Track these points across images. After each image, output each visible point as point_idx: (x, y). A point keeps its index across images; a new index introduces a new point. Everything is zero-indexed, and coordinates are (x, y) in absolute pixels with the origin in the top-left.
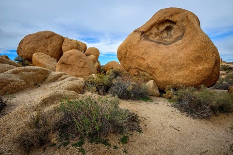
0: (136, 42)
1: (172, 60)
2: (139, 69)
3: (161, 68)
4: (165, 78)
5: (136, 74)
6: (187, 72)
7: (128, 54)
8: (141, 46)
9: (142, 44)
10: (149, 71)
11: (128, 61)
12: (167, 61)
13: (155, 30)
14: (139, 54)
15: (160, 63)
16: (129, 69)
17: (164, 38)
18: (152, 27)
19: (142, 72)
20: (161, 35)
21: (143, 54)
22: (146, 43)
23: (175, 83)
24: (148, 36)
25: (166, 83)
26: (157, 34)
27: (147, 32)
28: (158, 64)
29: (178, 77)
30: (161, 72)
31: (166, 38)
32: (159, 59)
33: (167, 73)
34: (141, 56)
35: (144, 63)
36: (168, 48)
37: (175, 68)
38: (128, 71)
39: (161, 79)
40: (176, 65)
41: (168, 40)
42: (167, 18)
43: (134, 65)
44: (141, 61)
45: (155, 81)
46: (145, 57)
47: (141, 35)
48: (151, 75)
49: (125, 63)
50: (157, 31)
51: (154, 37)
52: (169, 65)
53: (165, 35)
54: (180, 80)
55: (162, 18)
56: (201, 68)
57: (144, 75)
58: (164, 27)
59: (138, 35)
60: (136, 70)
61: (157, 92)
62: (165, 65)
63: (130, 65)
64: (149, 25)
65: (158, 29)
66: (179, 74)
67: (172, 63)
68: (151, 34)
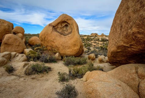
0: (50, 33)
1: (66, 44)
2: (52, 47)
3: (61, 48)
4: (63, 52)
5: (51, 49)
6: (71, 50)
7: (46, 39)
8: (53, 35)
9: (53, 34)
10: (57, 48)
11: (46, 42)
12: (64, 44)
13: (60, 26)
14: (52, 40)
15: (61, 45)
16: (47, 46)
17: (64, 31)
18: (58, 24)
19: (53, 49)
20: (63, 29)
21: (54, 40)
22: (55, 33)
23: (67, 54)
24: (56, 28)
25: (64, 54)
26: (61, 28)
27: (56, 26)
28: (60, 45)
29: (68, 52)
30: (62, 49)
31: (65, 31)
32: (61, 43)
33: (64, 50)
34: (53, 41)
35: (54, 44)
36: (65, 37)
37: (67, 48)
38: (46, 47)
39: (62, 52)
40: (68, 46)
41: (66, 32)
42: (66, 21)
43: (49, 45)
44: (53, 43)
45: (59, 53)
46: (55, 41)
47: (53, 28)
48: (58, 50)
49: (44, 43)
50: (61, 27)
51: (60, 30)
52: (65, 46)
53: (65, 29)
54: (69, 53)
55: (63, 20)
56: (76, 48)
57: (55, 50)
58: (64, 25)
59: (51, 28)
60: (50, 47)
61: (60, 58)
62: (63, 46)
63: (47, 44)
64: (57, 23)
65: (61, 25)
66: (69, 50)
67: (66, 46)
68: (58, 27)
